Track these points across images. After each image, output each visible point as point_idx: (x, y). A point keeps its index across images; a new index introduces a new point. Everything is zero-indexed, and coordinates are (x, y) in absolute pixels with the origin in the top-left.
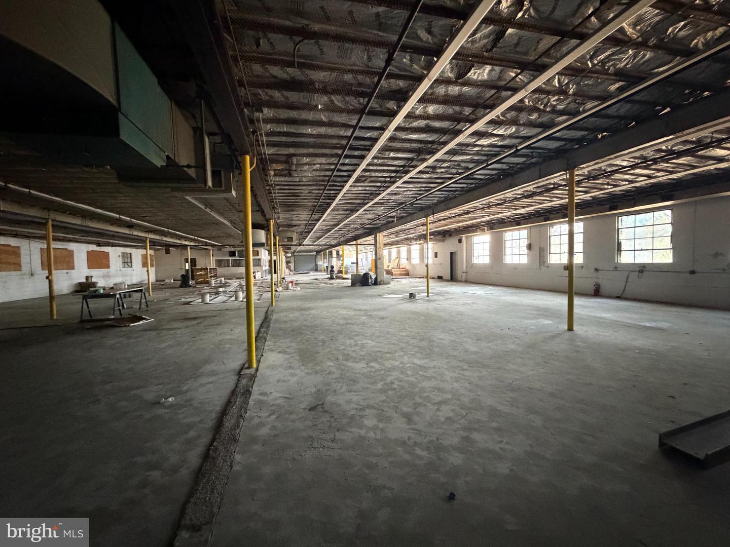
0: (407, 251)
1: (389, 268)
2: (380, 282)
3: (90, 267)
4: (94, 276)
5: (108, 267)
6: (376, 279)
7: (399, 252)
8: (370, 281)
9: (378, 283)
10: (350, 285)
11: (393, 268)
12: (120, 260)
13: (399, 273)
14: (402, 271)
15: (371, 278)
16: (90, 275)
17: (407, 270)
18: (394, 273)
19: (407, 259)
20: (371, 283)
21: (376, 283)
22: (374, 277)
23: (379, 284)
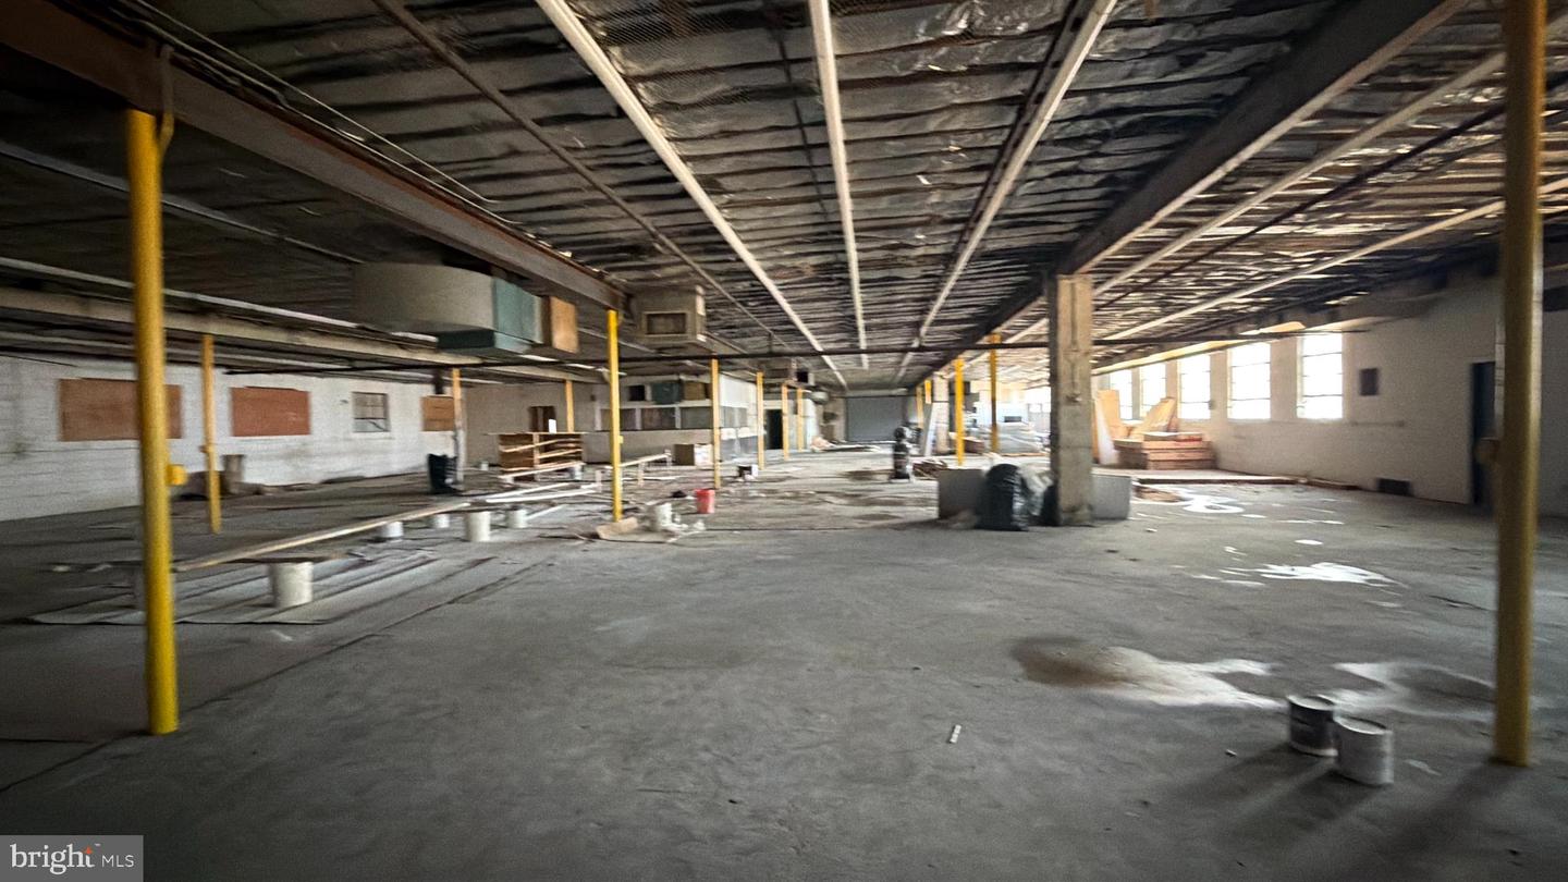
0: (1213, 372)
1: (1133, 439)
2: (1073, 510)
3: (238, 431)
4: (249, 454)
5: (303, 428)
6: (1052, 494)
7: (1172, 380)
8: (1018, 504)
9: (1063, 517)
10: (932, 512)
11: (1149, 438)
12: (348, 412)
13: (1173, 456)
14: (1189, 450)
15: (1026, 491)
16: (236, 453)
17: (1209, 448)
18: (1153, 456)
19: (1212, 405)
20: (1026, 511)
21: (1051, 513)
22: (1039, 487)
23: (1070, 523)
